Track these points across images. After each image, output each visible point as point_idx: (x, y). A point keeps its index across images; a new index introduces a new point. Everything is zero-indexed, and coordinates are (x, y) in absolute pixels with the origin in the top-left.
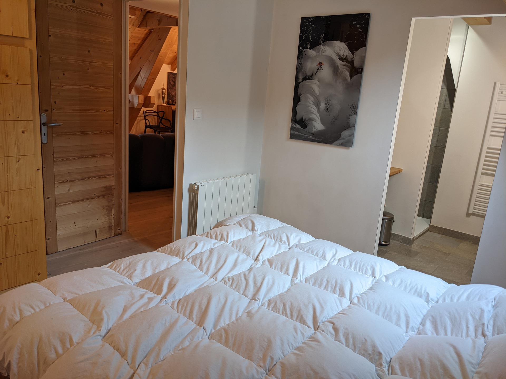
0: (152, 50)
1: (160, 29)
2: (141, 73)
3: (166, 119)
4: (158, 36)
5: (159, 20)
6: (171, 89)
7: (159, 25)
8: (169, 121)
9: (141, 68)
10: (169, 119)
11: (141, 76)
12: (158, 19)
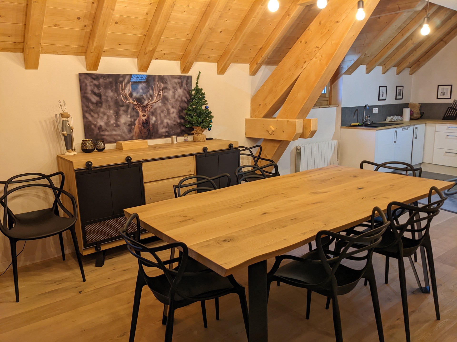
6: (92, 113)
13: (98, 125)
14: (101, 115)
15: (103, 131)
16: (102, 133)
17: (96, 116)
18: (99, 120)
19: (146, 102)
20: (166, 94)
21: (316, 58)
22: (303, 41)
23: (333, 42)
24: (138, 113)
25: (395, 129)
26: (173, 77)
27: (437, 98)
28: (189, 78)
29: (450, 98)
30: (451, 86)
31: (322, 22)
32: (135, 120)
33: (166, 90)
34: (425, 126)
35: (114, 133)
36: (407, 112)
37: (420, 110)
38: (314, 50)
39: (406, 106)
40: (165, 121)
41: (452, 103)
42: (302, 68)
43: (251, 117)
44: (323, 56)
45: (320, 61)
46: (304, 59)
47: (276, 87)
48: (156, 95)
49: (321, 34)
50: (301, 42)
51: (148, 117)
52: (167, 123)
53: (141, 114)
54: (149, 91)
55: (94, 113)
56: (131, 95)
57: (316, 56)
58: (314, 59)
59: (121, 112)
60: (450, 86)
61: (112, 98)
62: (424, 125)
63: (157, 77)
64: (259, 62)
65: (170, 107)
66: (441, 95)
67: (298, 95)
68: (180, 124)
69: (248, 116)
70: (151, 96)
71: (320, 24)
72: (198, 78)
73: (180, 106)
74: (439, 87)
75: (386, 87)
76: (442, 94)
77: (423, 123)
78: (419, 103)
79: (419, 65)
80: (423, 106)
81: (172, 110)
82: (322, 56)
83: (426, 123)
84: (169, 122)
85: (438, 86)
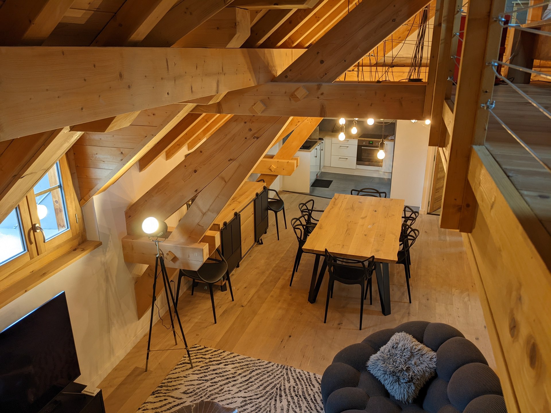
4: (250, 130)
25: (316, 148)
34: (325, 139)
42: (296, 125)
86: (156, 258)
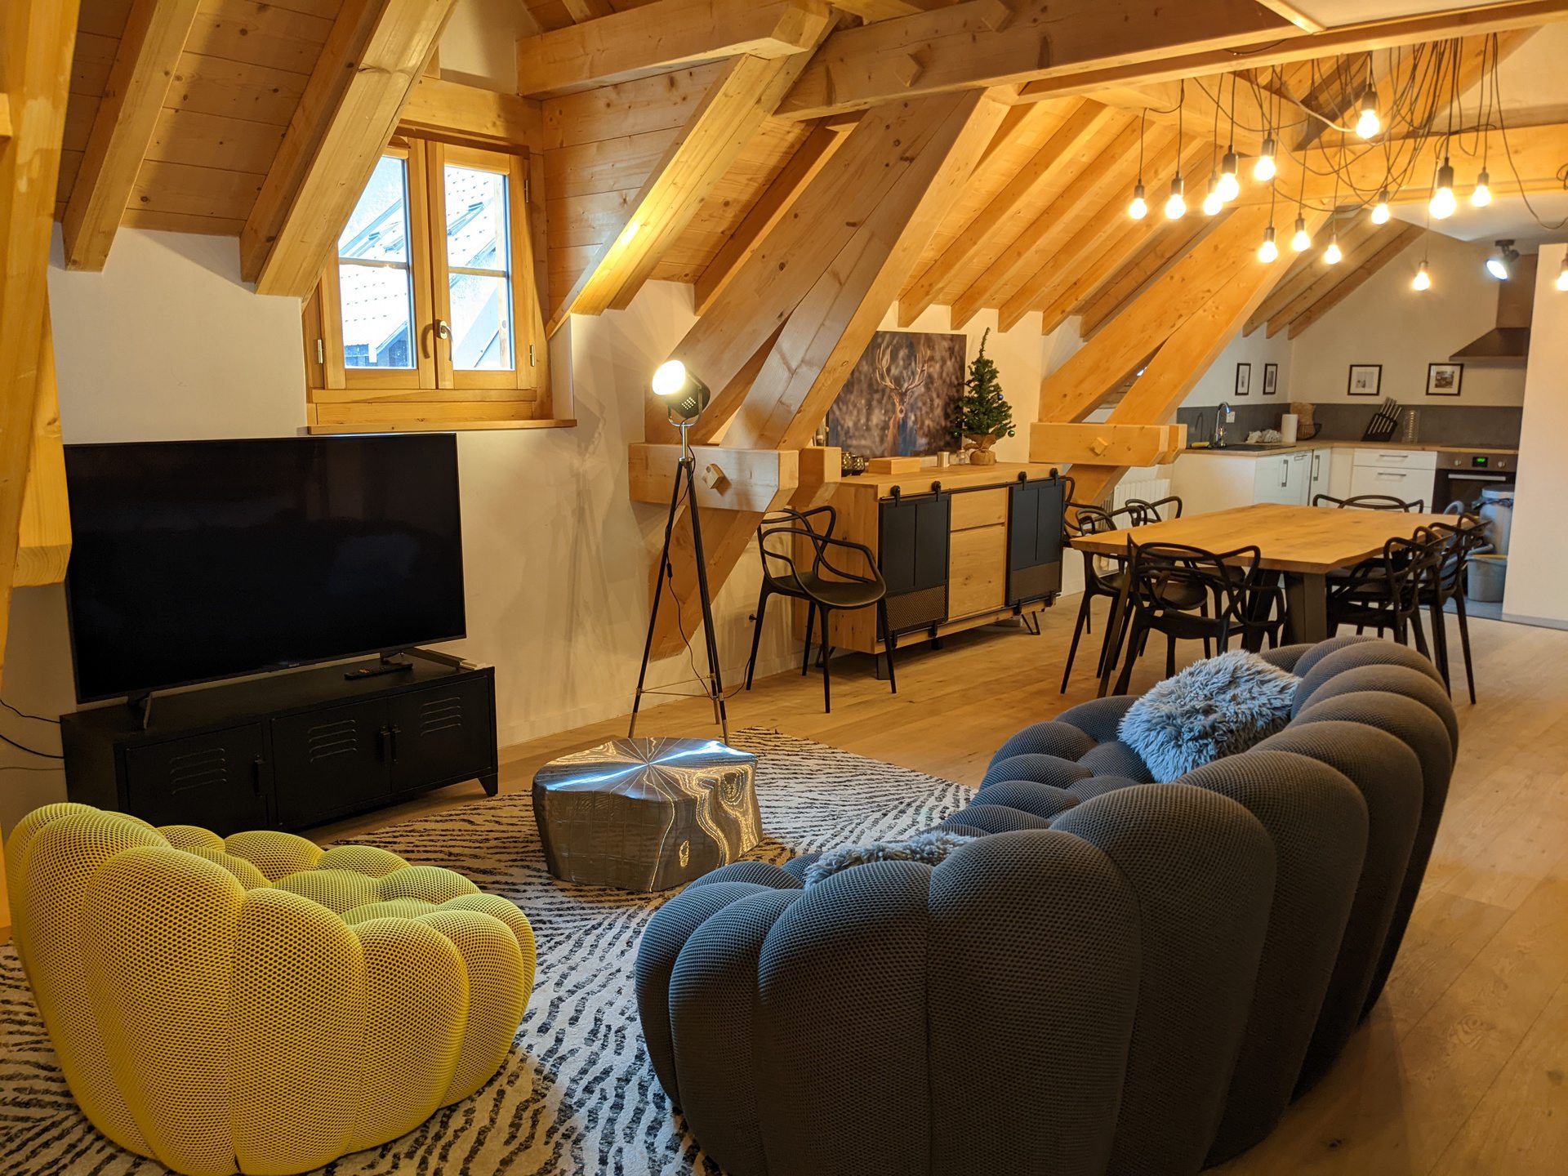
0: (851, 221)
1: (906, 105)
2: (784, 341)
3: (842, 543)
4: (898, 142)
5: (917, 58)
7: (916, 81)
8: (862, 552)
9: (783, 318)
10: (861, 543)
11: (783, 357)
12: (912, 49)
13: (846, 426)
14: (851, 407)
15: (851, 437)
16: (849, 442)
17: (844, 408)
18: (847, 417)
19: (906, 385)
20: (931, 370)
21: (1205, 311)
22: (1177, 277)
23: (1241, 285)
24: (894, 405)
25: (1284, 457)
26: (943, 336)
27: (1349, 394)
28: (962, 339)
29: (1378, 394)
30: (1380, 367)
31: (1221, 247)
32: (890, 419)
33: (933, 363)
34: (1332, 453)
35: (863, 442)
36: (1290, 422)
37: (1313, 419)
38: (1200, 295)
39: (1286, 408)
40: (927, 422)
41: (1381, 406)
42: (1173, 327)
43: (1040, 420)
44: (1220, 308)
45: (1213, 316)
46: (1178, 310)
47: (1107, 361)
48: (919, 371)
49: (1218, 267)
50: (1172, 278)
51: (906, 414)
52: (929, 426)
53: (898, 408)
54: (910, 364)
55: (843, 404)
56: (889, 370)
57: (1206, 307)
58: (1201, 312)
59: (874, 403)
60: (1378, 368)
61: (866, 376)
62: (1329, 451)
63: (923, 336)
64: (1068, 310)
65: (935, 396)
66: (1357, 386)
67: (1162, 378)
68: (946, 430)
69: (1035, 419)
70: (913, 373)
71: (1216, 248)
72: (984, 339)
73: (947, 395)
74: (1354, 368)
75: (1249, 365)
76: (1360, 384)
77: (1326, 448)
78: (1313, 404)
79: (1310, 318)
80: (1320, 410)
81: (937, 402)
82: (1217, 308)
83: (1332, 448)
84: (931, 424)
85: (1352, 366)
86: (677, 464)
